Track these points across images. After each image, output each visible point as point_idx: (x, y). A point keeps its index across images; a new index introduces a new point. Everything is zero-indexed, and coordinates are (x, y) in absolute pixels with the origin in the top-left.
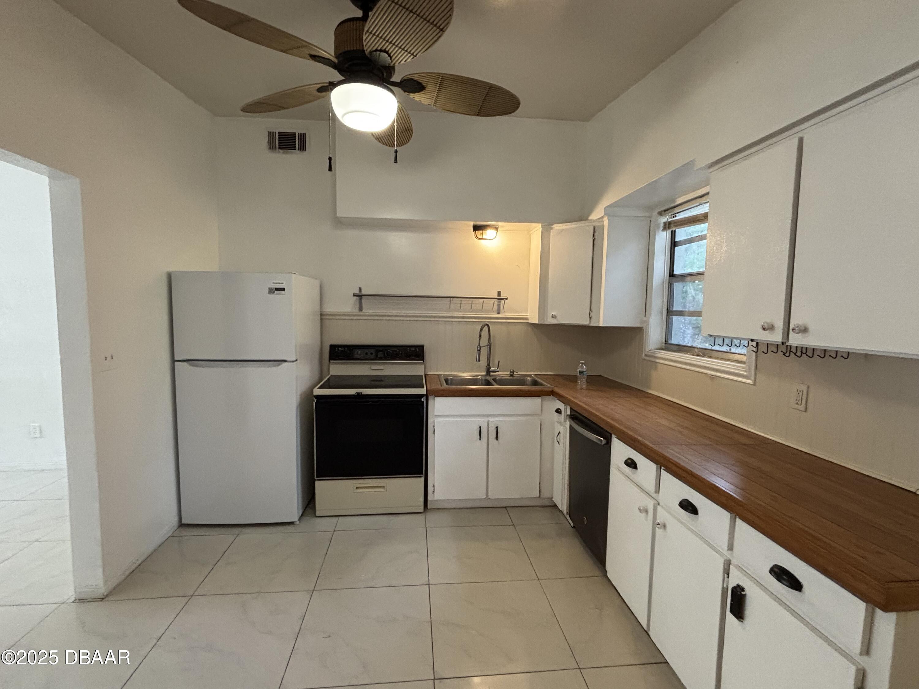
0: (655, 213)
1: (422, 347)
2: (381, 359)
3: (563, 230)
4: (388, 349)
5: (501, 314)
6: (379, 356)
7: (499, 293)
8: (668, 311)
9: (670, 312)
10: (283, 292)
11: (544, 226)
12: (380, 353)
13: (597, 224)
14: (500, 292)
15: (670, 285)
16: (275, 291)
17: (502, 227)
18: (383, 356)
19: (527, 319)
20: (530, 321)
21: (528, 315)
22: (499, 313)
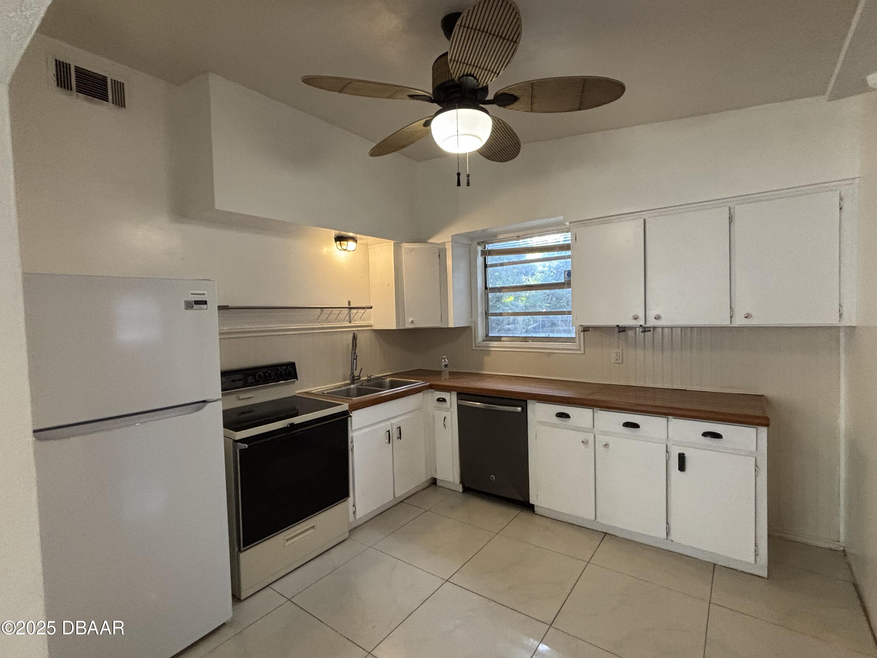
0: (475, 243)
1: (293, 365)
2: (251, 385)
3: (413, 249)
4: (259, 371)
5: (352, 323)
6: (249, 382)
7: (349, 303)
8: (486, 314)
9: (487, 314)
10: (204, 306)
11: (396, 244)
12: (250, 378)
13: (440, 247)
14: (350, 301)
15: (486, 295)
16: (194, 305)
17: (360, 239)
18: (254, 381)
19: (371, 326)
20: (374, 328)
21: (372, 322)
22: (350, 322)
